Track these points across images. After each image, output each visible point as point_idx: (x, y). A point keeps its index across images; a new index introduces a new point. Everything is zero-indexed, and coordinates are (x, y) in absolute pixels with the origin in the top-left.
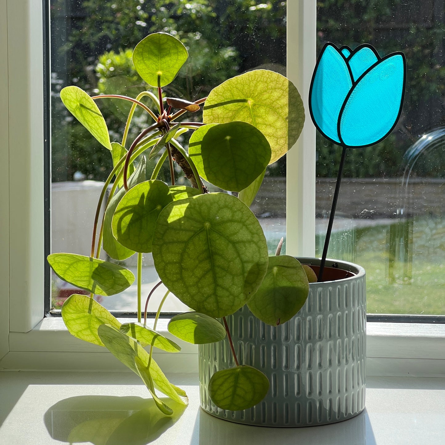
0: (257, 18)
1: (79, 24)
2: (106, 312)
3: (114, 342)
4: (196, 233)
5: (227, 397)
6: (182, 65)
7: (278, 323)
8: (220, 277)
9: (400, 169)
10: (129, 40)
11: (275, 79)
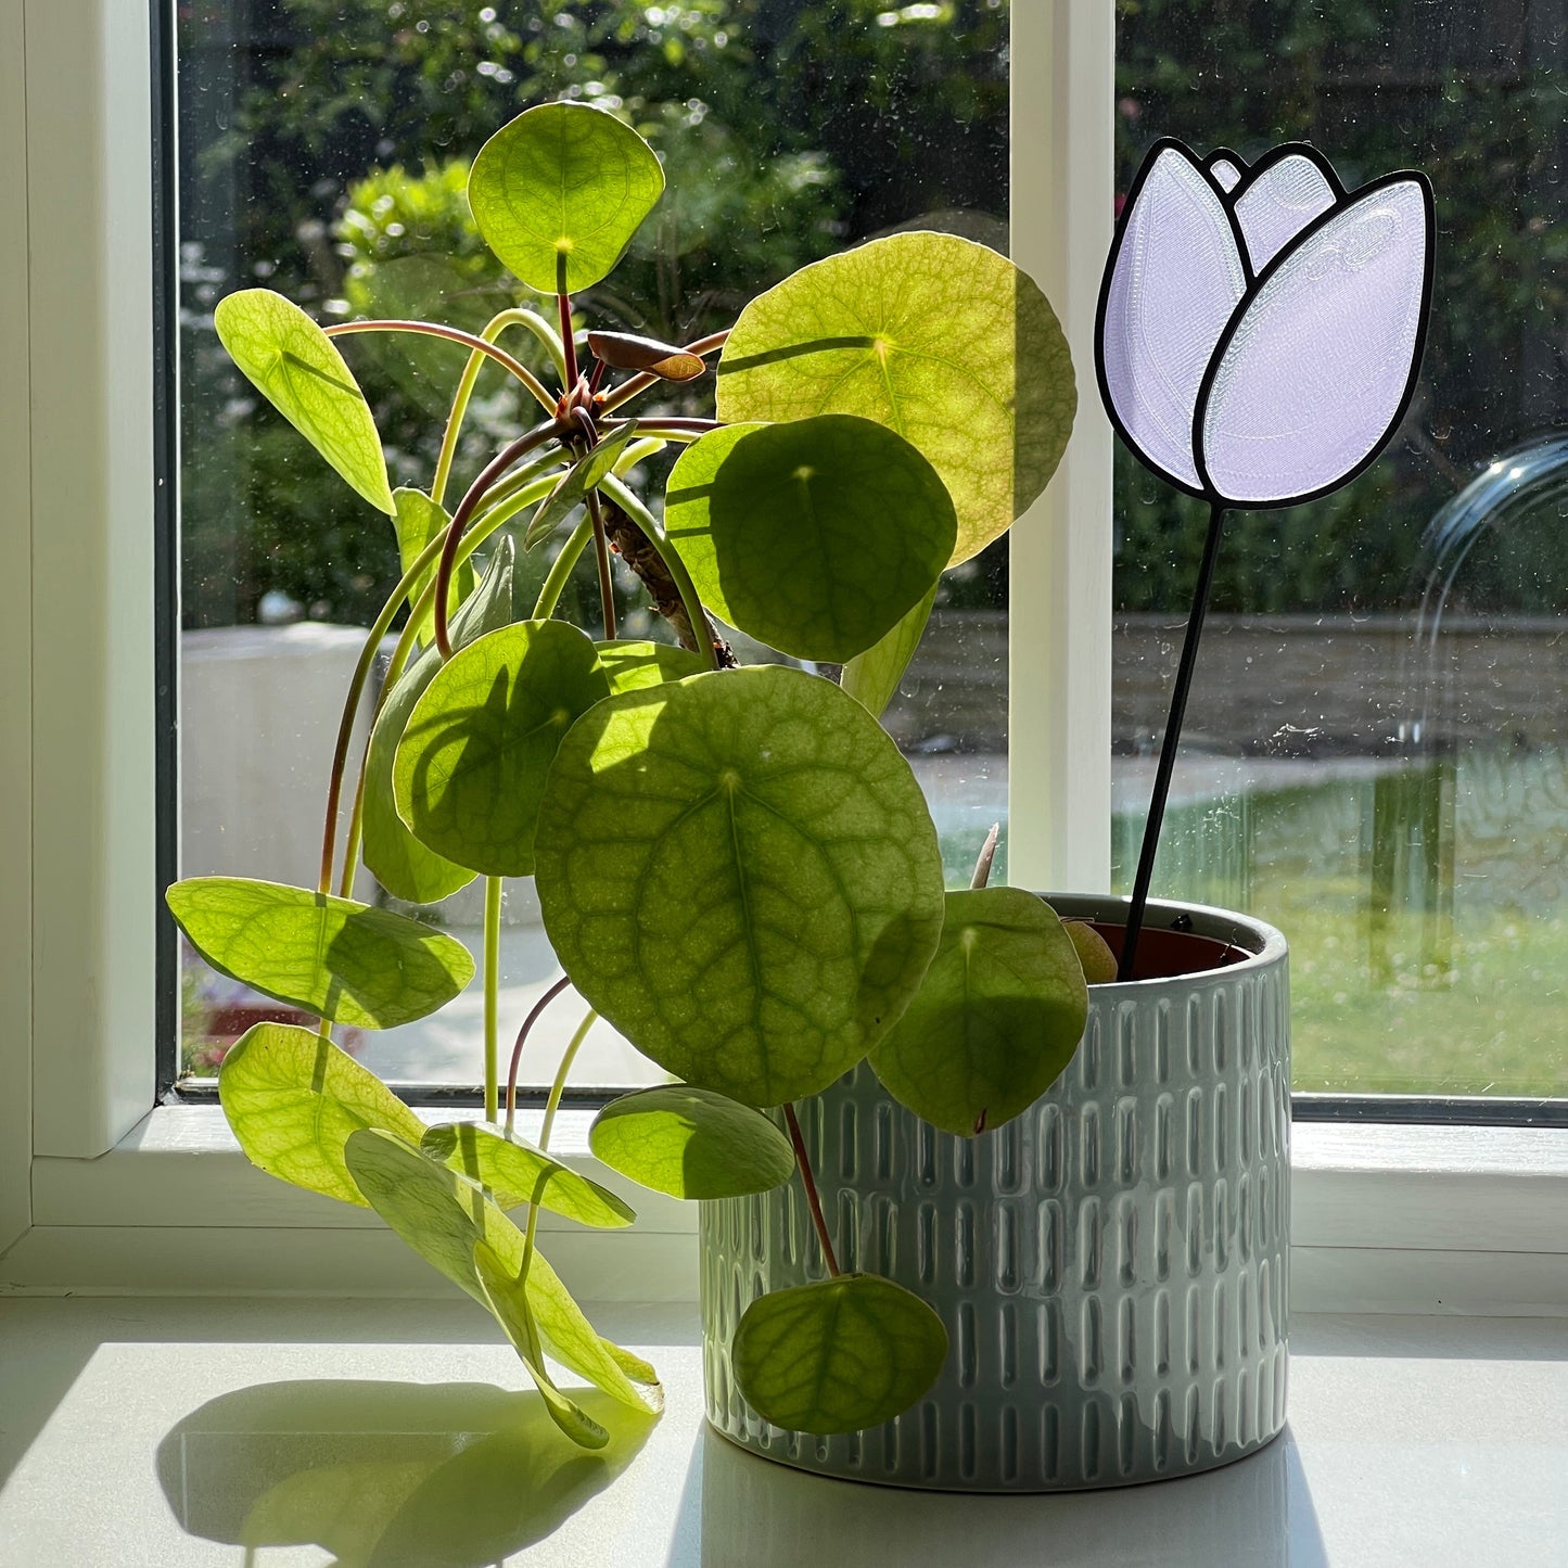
0: (905, 51)
1: (275, 69)
2: (376, 1087)
3: (403, 1193)
4: (690, 809)
5: (798, 1387)
6: (644, 215)
7: (979, 1126)
8: (773, 964)
9: (1411, 582)
10: (453, 129)
11: (969, 264)
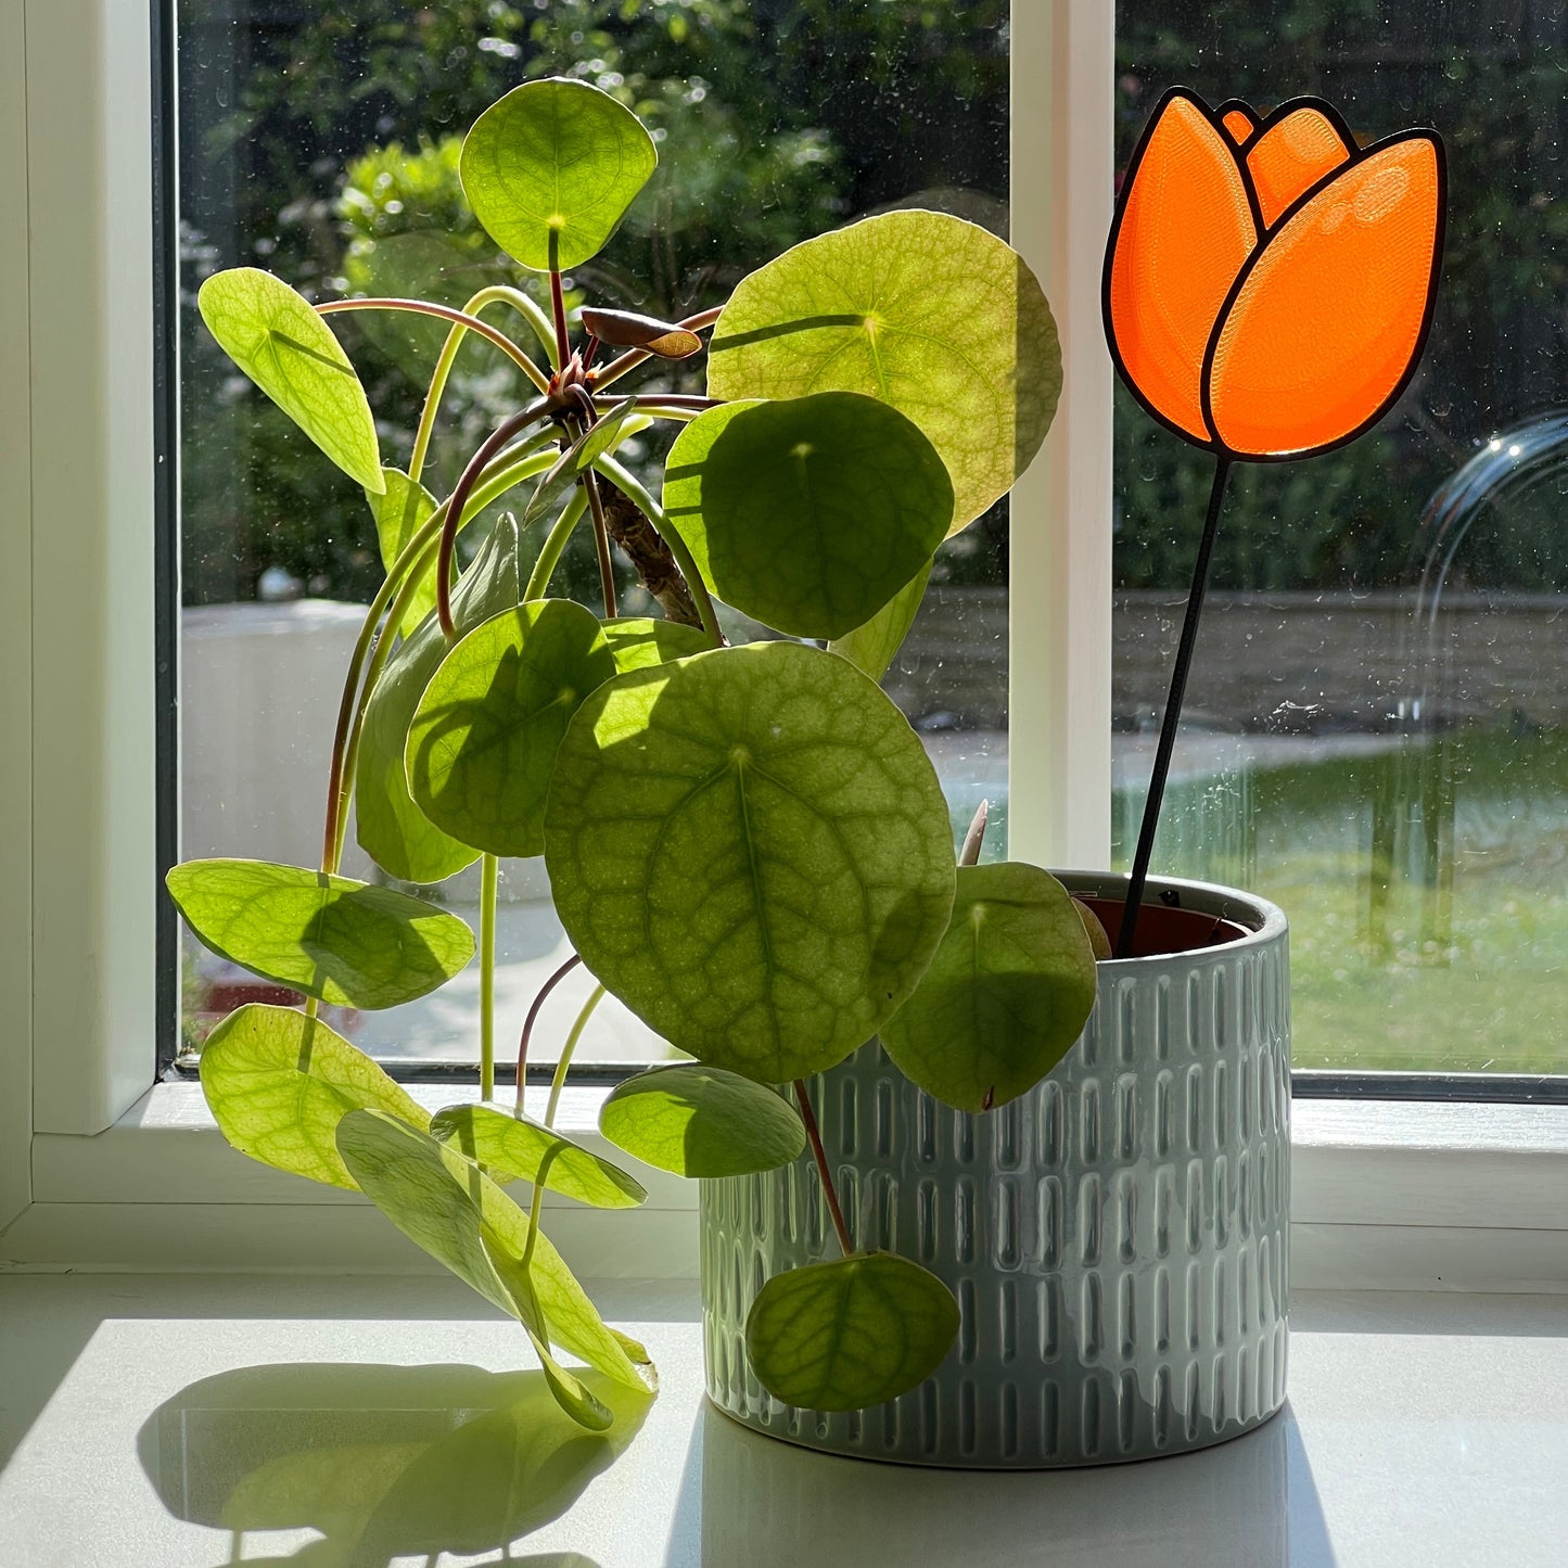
0: (905, 28)
1: (277, 46)
2: (369, 1068)
3: (394, 1173)
4: (700, 786)
5: (812, 1364)
6: (636, 191)
7: (987, 1103)
8: (784, 941)
9: (1411, 559)
10: (454, 107)
11: (961, 243)
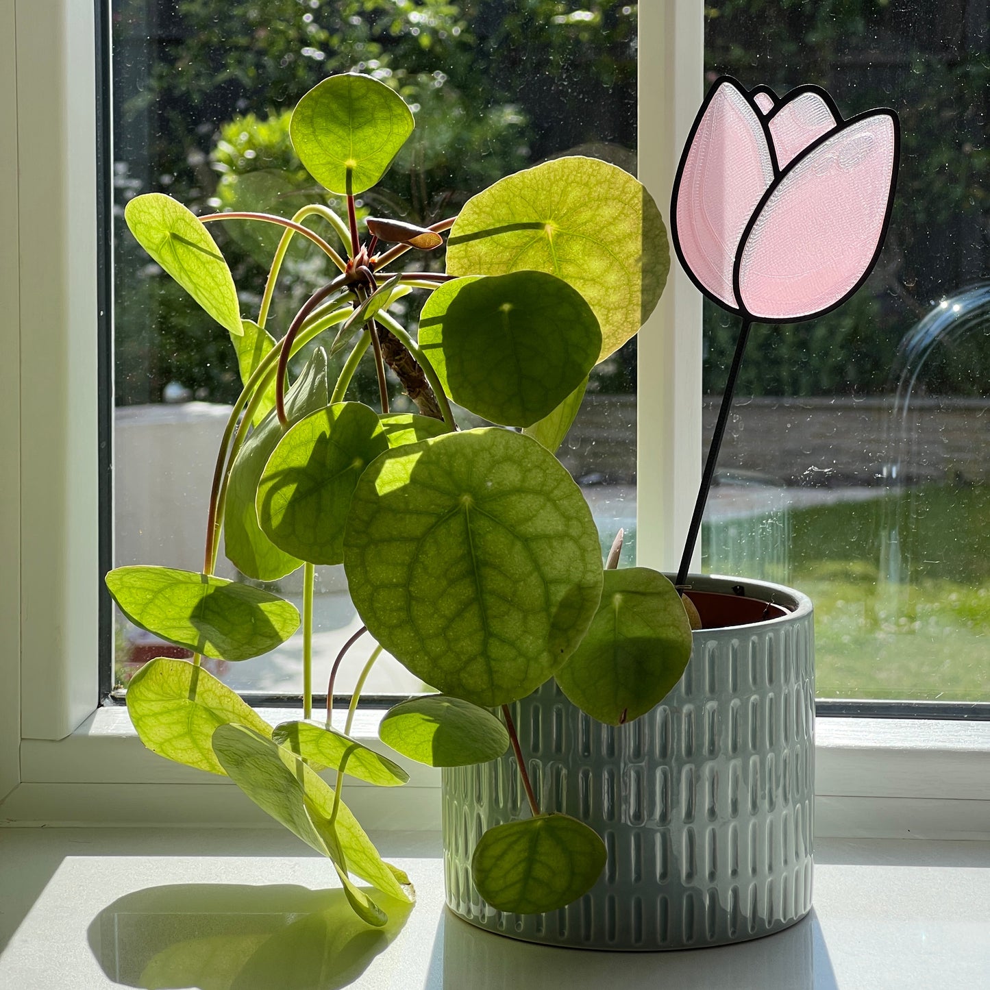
0: (570, 41)
1: (173, 52)
2: (233, 698)
4: (442, 519)
5: (513, 884)
6: (401, 145)
7: (623, 718)
8: (495, 617)
9: (891, 376)
10: (286, 90)
11: (606, 177)
